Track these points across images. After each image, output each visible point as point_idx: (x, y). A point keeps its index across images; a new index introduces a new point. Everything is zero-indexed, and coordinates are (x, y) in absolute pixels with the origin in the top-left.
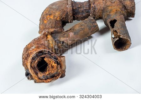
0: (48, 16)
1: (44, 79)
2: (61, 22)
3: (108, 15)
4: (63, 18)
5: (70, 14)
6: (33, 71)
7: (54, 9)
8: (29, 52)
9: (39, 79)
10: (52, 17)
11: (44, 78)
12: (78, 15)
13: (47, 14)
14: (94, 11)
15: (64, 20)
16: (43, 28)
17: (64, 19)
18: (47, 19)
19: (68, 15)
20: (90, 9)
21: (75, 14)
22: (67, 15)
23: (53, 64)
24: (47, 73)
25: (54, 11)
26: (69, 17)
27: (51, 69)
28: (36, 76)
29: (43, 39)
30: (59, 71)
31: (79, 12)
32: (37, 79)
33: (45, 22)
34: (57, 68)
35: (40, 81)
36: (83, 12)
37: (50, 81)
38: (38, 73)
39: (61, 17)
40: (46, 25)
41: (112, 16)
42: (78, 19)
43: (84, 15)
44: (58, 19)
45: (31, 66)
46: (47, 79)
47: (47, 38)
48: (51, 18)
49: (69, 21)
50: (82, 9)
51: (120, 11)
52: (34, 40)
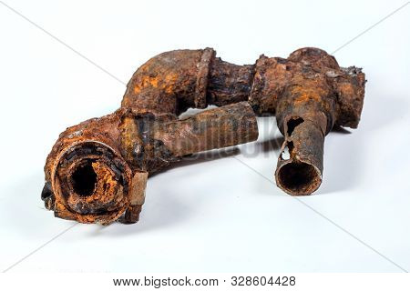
0: (147, 78)
1: (79, 211)
2: (175, 100)
3: (288, 105)
4: (182, 92)
5: (201, 84)
6: (58, 186)
7: (163, 64)
8: (65, 141)
9: (68, 208)
10: (154, 83)
11: (80, 208)
12: (221, 93)
13: (144, 74)
14: (260, 90)
15: (183, 98)
16: (128, 103)
17: (184, 94)
18: (143, 85)
19: (195, 87)
20: (251, 85)
21: (212, 88)
22: (192, 86)
23: (110, 180)
24: (90, 199)
25: (163, 70)
26: (197, 91)
27: (101, 191)
28: (63, 201)
29: (112, 122)
30: (119, 200)
31: (223, 87)
32: (62, 207)
33: (137, 90)
34: (116, 190)
35: (70, 214)
36: (232, 87)
37: (91, 220)
38: (69, 195)
39: (178, 87)
40: (137, 97)
41: (296, 110)
42: (217, 102)
43: (234, 95)
44: (169, 91)
45: (57, 174)
46: (87, 214)
47: (123, 123)
48: (152, 83)
49: (196, 102)
50: (233, 80)
51: (320, 100)
52: (91, 120)
